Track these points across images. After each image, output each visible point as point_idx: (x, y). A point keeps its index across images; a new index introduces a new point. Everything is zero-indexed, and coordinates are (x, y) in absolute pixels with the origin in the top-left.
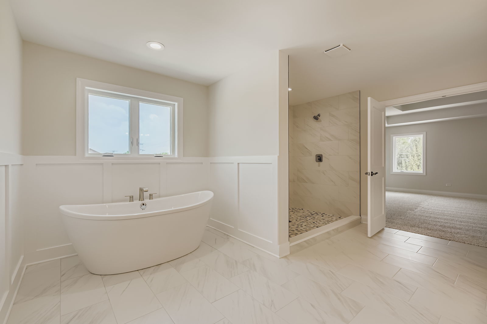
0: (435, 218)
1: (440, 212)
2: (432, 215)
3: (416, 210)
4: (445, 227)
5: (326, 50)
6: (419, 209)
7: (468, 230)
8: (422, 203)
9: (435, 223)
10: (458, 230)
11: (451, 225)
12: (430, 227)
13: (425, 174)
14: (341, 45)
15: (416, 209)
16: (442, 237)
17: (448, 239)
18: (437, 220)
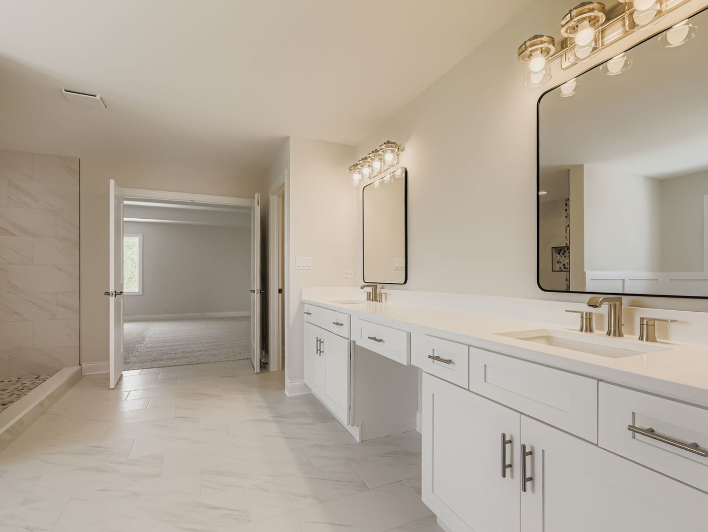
0: (171, 346)
1: (172, 338)
2: (166, 344)
3: (145, 342)
4: (186, 352)
5: (66, 90)
6: (147, 341)
7: (206, 351)
8: (146, 333)
9: (174, 352)
10: (199, 353)
11: (190, 350)
12: (172, 356)
13: (141, 293)
14: (98, 97)
15: (143, 340)
16: (191, 363)
17: (197, 363)
18: (176, 347)
